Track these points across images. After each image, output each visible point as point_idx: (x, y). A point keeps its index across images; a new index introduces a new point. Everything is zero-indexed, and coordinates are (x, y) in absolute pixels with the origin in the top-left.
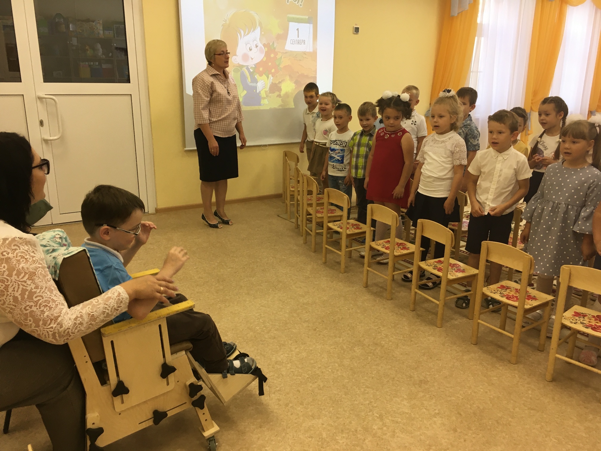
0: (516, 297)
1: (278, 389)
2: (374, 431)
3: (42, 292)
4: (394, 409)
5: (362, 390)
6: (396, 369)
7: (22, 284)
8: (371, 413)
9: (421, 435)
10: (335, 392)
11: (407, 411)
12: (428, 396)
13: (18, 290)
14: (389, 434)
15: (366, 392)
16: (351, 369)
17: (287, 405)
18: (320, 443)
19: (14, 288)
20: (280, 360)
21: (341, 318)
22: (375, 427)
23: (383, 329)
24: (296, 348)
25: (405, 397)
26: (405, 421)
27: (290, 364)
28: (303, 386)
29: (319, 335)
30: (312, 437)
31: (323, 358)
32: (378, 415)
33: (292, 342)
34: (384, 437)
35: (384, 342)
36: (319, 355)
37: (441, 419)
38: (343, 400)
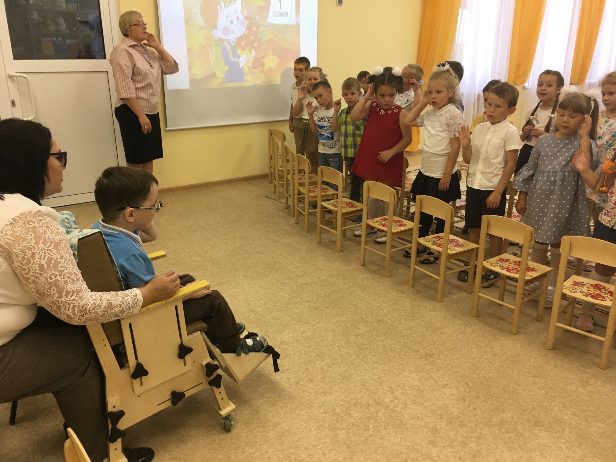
0: (516, 269)
1: (287, 368)
2: (386, 404)
3: (66, 263)
4: (403, 382)
5: (371, 365)
6: (402, 343)
7: (48, 253)
8: (381, 387)
9: (431, 405)
10: (344, 368)
11: (416, 384)
12: (435, 368)
13: (44, 258)
14: (401, 406)
15: (375, 367)
16: (357, 346)
17: (298, 383)
18: (335, 418)
19: (40, 256)
20: (286, 340)
21: (341, 297)
22: (387, 400)
23: (385, 306)
24: (300, 328)
25: (413, 370)
26: (415, 393)
27: (296, 344)
28: (311, 364)
29: (322, 314)
30: (326, 413)
31: (329, 336)
32: (388, 389)
33: (295, 322)
34: (397, 409)
35: (387, 319)
36: (324, 333)
37: (450, 389)
38: (352, 375)
